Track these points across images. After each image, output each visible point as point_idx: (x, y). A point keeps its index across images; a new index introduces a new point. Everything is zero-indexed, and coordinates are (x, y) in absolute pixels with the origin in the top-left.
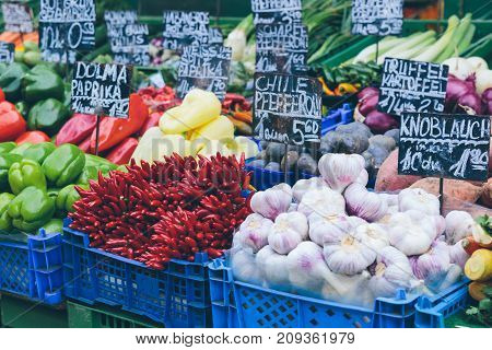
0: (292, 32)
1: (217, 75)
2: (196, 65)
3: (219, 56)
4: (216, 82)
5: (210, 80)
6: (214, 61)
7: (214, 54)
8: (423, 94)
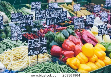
0: (64, 12)
1: (82, 23)
2: (77, 22)
3: (82, 19)
4: (82, 25)
5: (81, 24)
6: (81, 21)
7: (81, 19)
8: (92, 20)
